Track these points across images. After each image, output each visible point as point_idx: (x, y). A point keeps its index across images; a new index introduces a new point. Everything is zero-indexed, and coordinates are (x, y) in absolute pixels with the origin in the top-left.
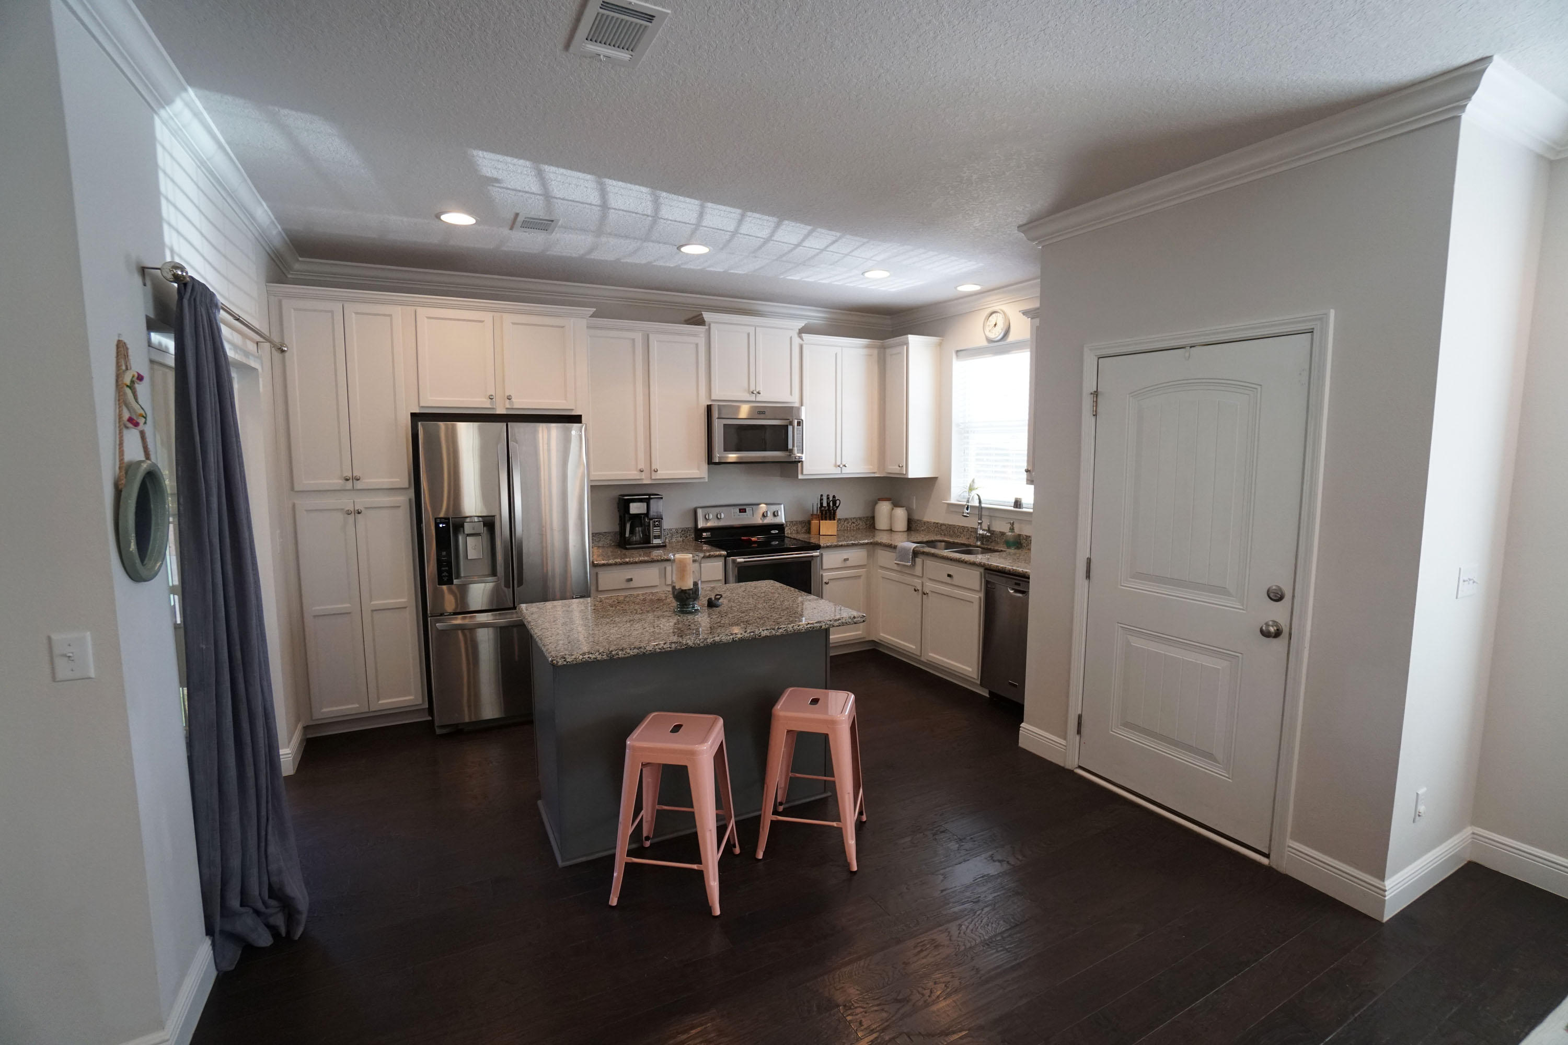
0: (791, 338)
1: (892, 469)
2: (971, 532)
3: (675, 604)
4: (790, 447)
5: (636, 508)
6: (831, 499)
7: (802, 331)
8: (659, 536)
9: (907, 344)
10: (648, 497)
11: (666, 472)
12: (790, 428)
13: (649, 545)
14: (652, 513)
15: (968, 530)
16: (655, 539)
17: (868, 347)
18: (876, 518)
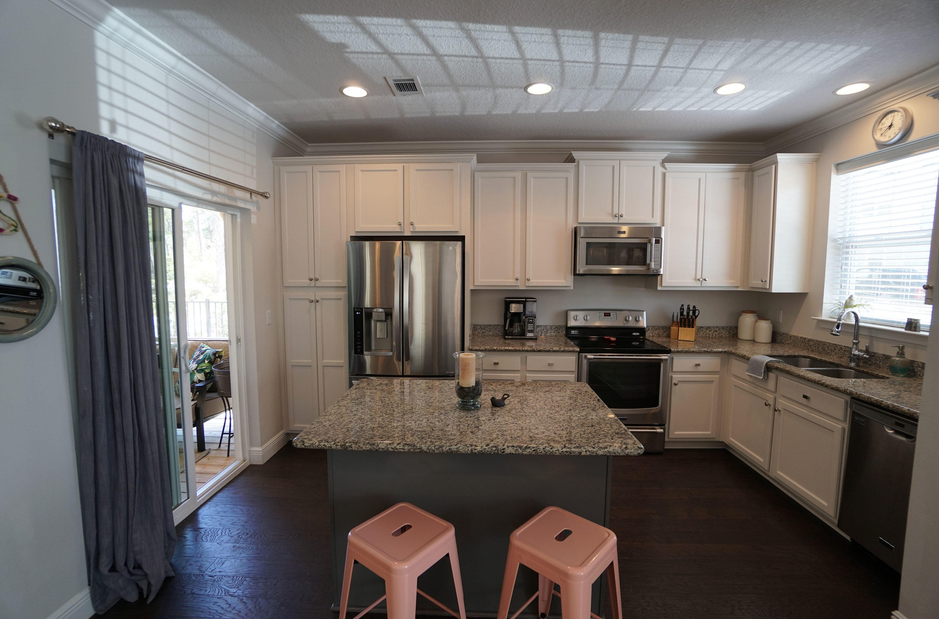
0: (654, 167)
1: (756, 283)
2: (844, 351)
3: (457, 400)
4: (648, 262)
5: (514, 308)
6: (691, 308)
7: (665, 161)
8: (532, 330)
9: (776, 163)
10: (525, 300)
11: (538, 281)
12: (649, 246)
13: (523, 337)
14: (527, 312)
15: (841, 349)
16: (529, 332)
17: (733, 171)
18: (739, 328)
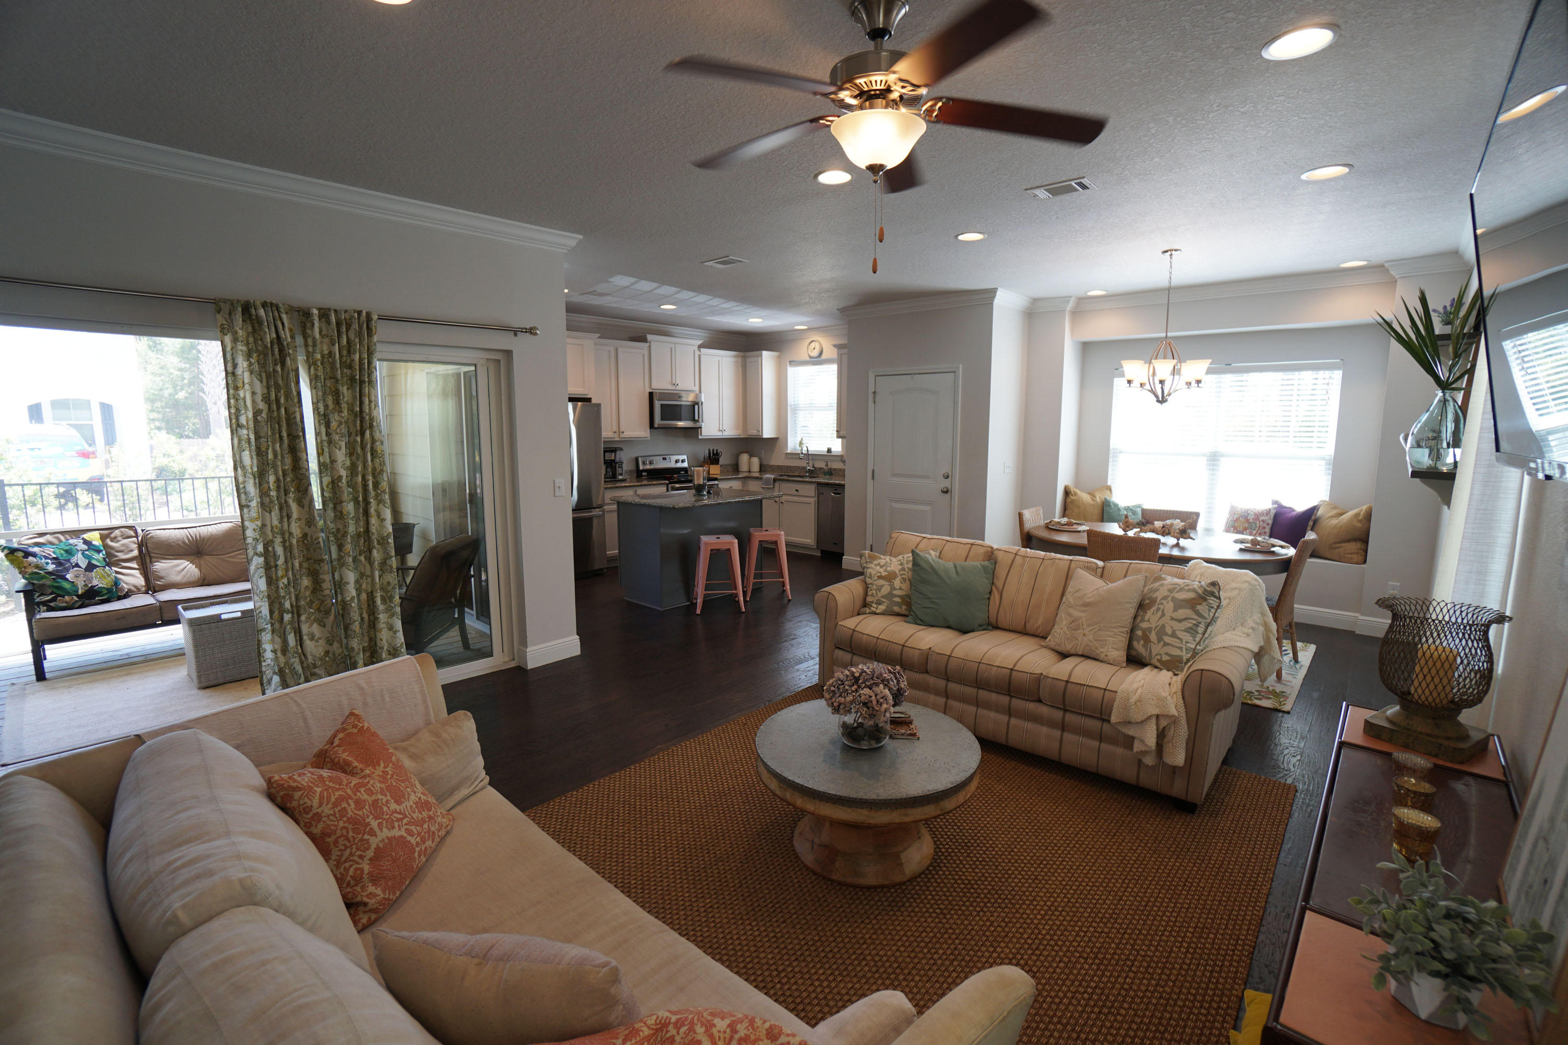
0: (693, 351)
1: (752, 432)
4: (696, 419)
5: (612, 456)
6: (718, 451)
7: (700, 347)
8: (620, 474)
9: (761, 356)
10: (615, 449)
11: (628, 434)
12: (697, 407)
13: (617, 478)
14: (617, 459)
17: (735, 356)
18: (739, 463)
